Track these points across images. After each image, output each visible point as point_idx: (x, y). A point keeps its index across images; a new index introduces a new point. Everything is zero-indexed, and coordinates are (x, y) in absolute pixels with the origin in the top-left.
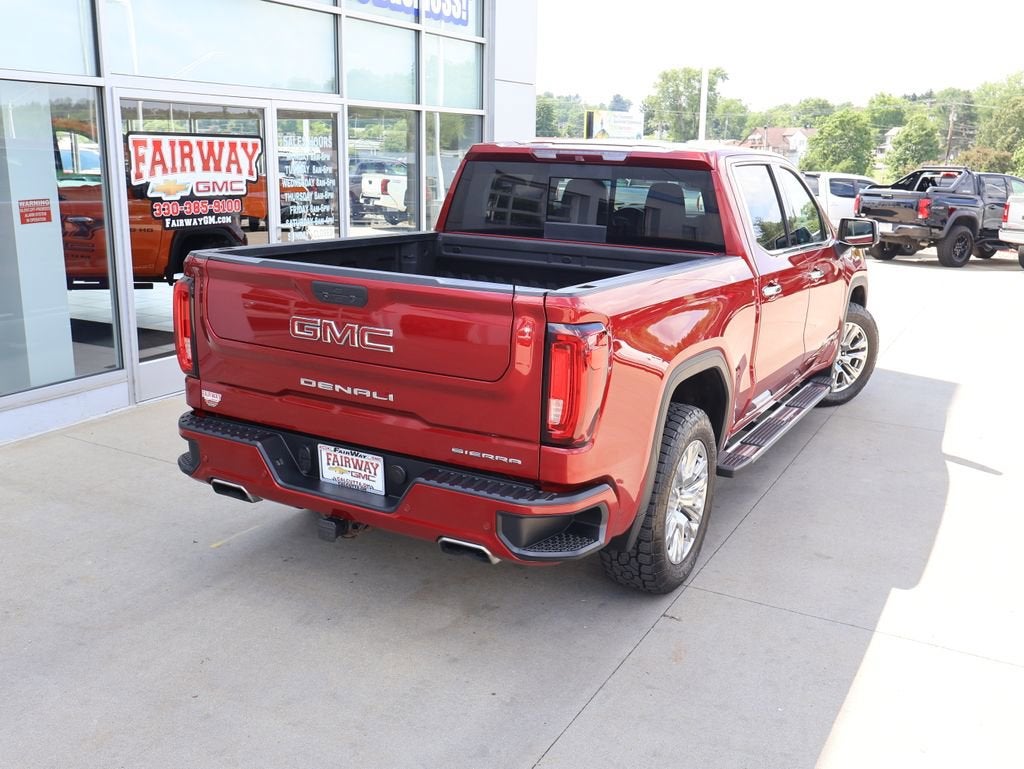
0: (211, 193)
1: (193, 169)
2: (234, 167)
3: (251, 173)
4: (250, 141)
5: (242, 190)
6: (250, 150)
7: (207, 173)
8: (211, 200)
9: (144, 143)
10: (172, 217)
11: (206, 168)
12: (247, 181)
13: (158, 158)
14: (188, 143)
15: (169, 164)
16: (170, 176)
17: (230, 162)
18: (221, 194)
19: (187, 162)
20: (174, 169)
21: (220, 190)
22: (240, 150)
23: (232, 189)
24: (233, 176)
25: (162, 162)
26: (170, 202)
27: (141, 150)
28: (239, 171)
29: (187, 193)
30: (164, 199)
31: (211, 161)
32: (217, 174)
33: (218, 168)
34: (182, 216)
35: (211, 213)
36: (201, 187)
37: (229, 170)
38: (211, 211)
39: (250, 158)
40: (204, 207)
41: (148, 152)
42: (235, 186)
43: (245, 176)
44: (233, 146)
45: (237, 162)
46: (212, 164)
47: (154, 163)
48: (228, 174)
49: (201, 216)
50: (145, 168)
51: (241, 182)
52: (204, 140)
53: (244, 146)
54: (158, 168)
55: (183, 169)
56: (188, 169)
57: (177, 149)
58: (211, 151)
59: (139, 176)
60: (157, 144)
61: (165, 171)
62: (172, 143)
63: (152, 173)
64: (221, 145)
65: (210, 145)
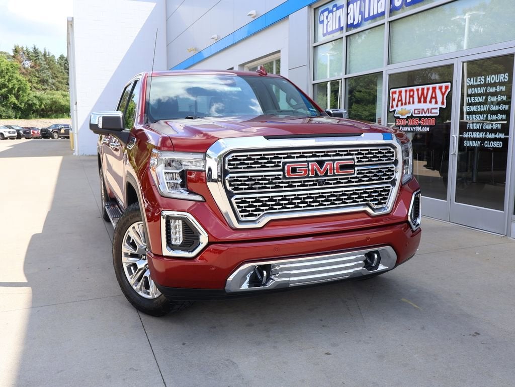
0: (421, 115)
1: (413, 103)
2: (433, 100)
3: (443, 103)
4: (444, 85)
5: (437, 113)
6: (443, 90)
7: (420, 105)
8: (420, 118)
9: (395, 92)
10: (403, 126)
11: (419, 102)
12: (440, 108)
13: (400, 99)
14: (413, 90)
15: (404, 101)
16: (404, 107)
17: (432, 97)
18: (425, 115)
19: (411, 99)
20: (405, 104)
21: (425, 113)
22: (438, 91)
23: (431, 113)
24: (433, 105)
26: (403, 119)
27: (394, 96)
28: (436, 102)
29: (410, 115)
30: (400, 117)
31: (423, 99)
32: (425, 104)
33: (425, 102)
34: (407, 126)
35: (419, 125)
36: (416, 112)
37: (431, 102)
38: (420, 124)
39: (443, 94)
40: (416, 122)
41: (396, 96)
42: (433, 111)
43: (439, 105)
44: (434, 89)
45: (435, 98)
46: (422, 100)
47: (398, 101)
48: (430, 105)
49: (415, 126)
50: (395, 104)
51: (437, 108)
52: (420, 87)
53: (441, 88)
54: (400, 103)
55: (409, 103)
56: (411, 103)
57: (408, 93)
58: (423, 93)
59: (392, 107)
60: (400, 92)
61: (402, 104)
62: (406, 91)
63: (397, 106)
64: (428, 89)
65: (423, 89)
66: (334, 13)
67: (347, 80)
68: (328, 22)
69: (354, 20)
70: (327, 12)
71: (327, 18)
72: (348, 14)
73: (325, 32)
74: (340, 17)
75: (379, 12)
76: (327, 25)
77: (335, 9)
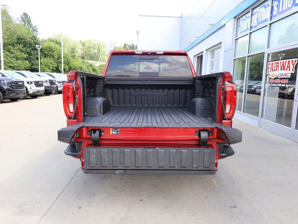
0: (281, 77)
1: (278, 70)
2: (288, 69)
3: (293, 70)
4: (294, 60)
5: (289, 76)
6: (294, 62)
7: (281, 71)
8: (281, 79)
9: (270, 64)
10: (272, 83)
11: (281, 69)
13: (272, 67)
14: (278, 63)
16: (274, 72)
17: (288, 67)
18: (284, 77)
19: (277, 68)
20: (274, 70)
21: (284, 76)
22: (291, 63)
23: (287, 76)
24: (288, 72)
25: (273, 69)
26: (272, 79)
29: (276, 77)
30: (272, 78)
32: (284, 71)
33: (284, 69)
34: (274, 83)
35: (280, 83)
36: (279, 75)
37: (287, 70)
38: (280, 82)
39: (293, 65)
40: (279, 81)
41: (270, 66)
42: (288, 75)
43: (291, 72)
44: (289, 62)
45: (289, 67)
46: (283, 68)
47: (271, 69)
48: (286, 71)
49: (278, 83)
50: (269, 70)
51: (290, 73)
52: (282, 61)
53: (292, 61)
54: (272, 70)
55: (276, 70)
56: (277, 70)
57: (276, 64)
58: (283, 65)
59: (268, 72)
60: (272, 64)
61: (273, 71)
62: (275, 63)
63: (270, 71)
64: (286, 62)
65: (283, 62)
66: (246, 21)
67: (249, 57)
68: (243, 26)
69: (254, 24)
70: (242, 21)
71: (242, 24)
72: (251, 21)
73: (241, 31)
74: (248, 23)
75: (266, 19)
76: (242, 27)
77: (246, 19)
